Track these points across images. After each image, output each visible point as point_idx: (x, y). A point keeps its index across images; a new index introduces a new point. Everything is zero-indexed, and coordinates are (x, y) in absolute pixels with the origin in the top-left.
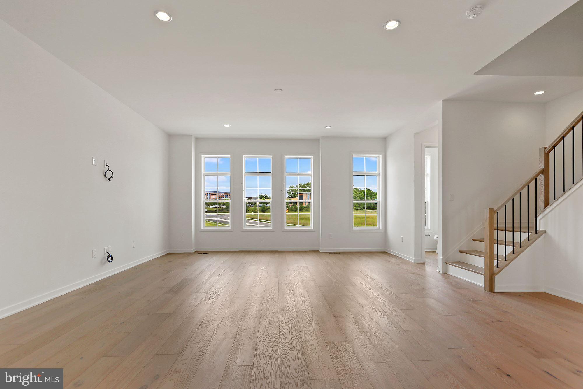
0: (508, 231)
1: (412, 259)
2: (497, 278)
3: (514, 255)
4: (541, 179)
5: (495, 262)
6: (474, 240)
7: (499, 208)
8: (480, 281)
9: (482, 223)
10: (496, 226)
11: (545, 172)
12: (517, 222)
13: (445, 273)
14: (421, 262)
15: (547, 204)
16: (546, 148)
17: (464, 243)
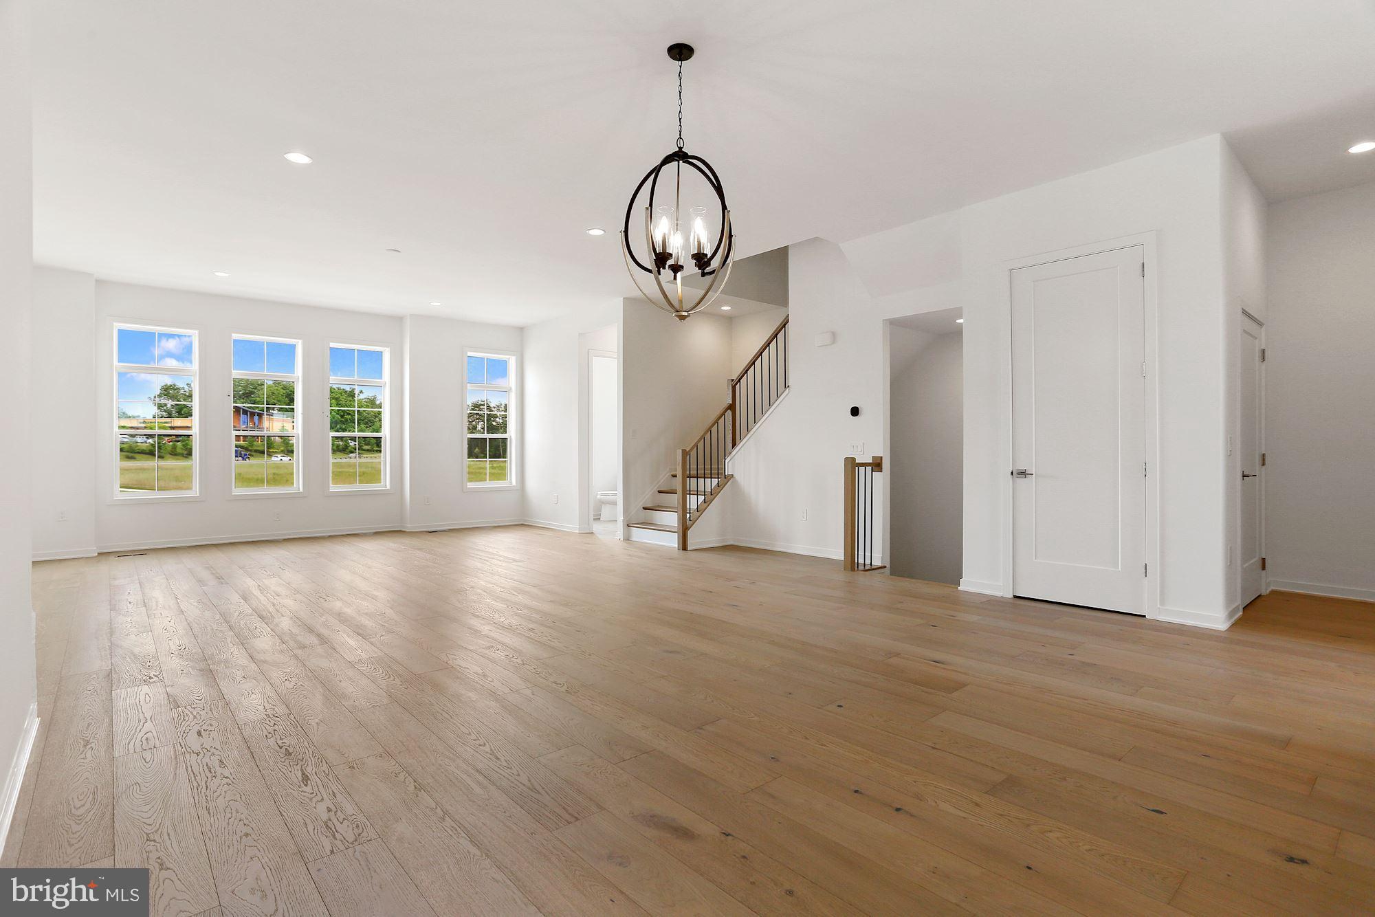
0: (700, 478)
1: (574, 527)
2: (689, 533)
3: (706, 505)
4: (729, 413)
5: (688, 515)
6: (659, 492)
7: (691, 450)
8: (672, 541)
9: (668, 469)
10: (688, 472)
11: (732, 407)
12: (708, 466)
13: (627, 539)
14: (588, 531)
15: (734, 445)
16: (733, 380)
17: (647, 498)
